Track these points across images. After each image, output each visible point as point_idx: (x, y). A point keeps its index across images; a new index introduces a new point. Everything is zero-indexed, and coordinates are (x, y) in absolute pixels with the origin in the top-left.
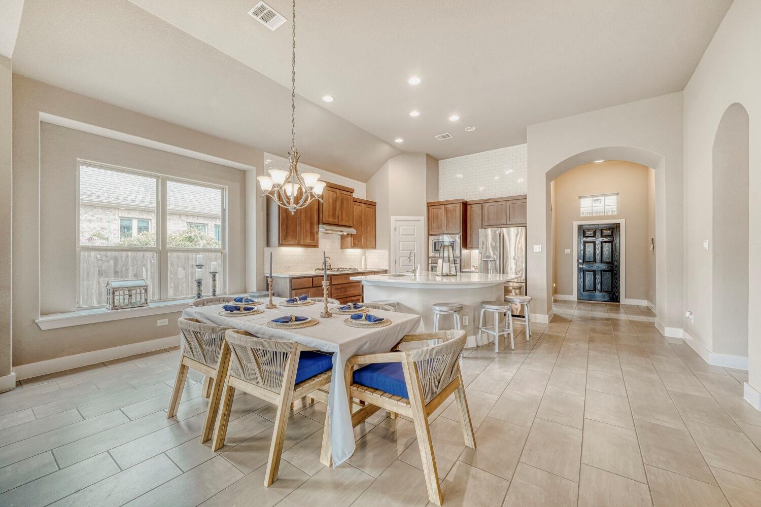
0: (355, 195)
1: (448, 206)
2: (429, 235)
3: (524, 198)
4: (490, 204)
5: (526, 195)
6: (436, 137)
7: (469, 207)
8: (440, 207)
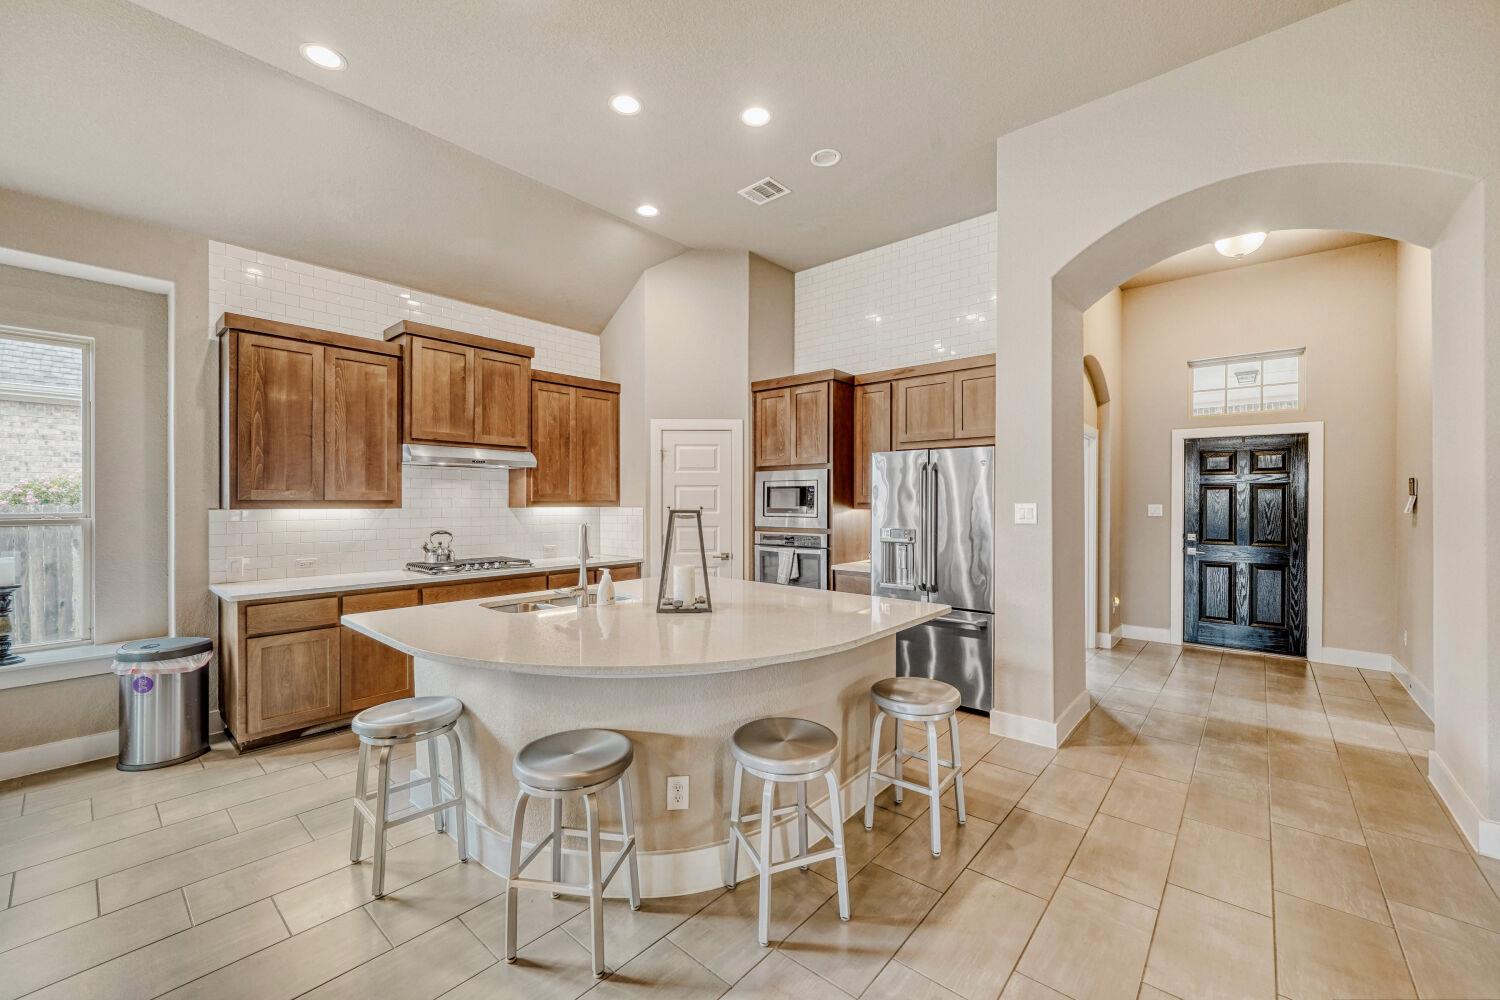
0: (536, 364)
1: (799, 391)
2: (758, 468)
3: (988, 365)
4: (912, 383)
5: (993, 356)
6: (741, 192)
7: (859, 392)
8: (781, 392)
